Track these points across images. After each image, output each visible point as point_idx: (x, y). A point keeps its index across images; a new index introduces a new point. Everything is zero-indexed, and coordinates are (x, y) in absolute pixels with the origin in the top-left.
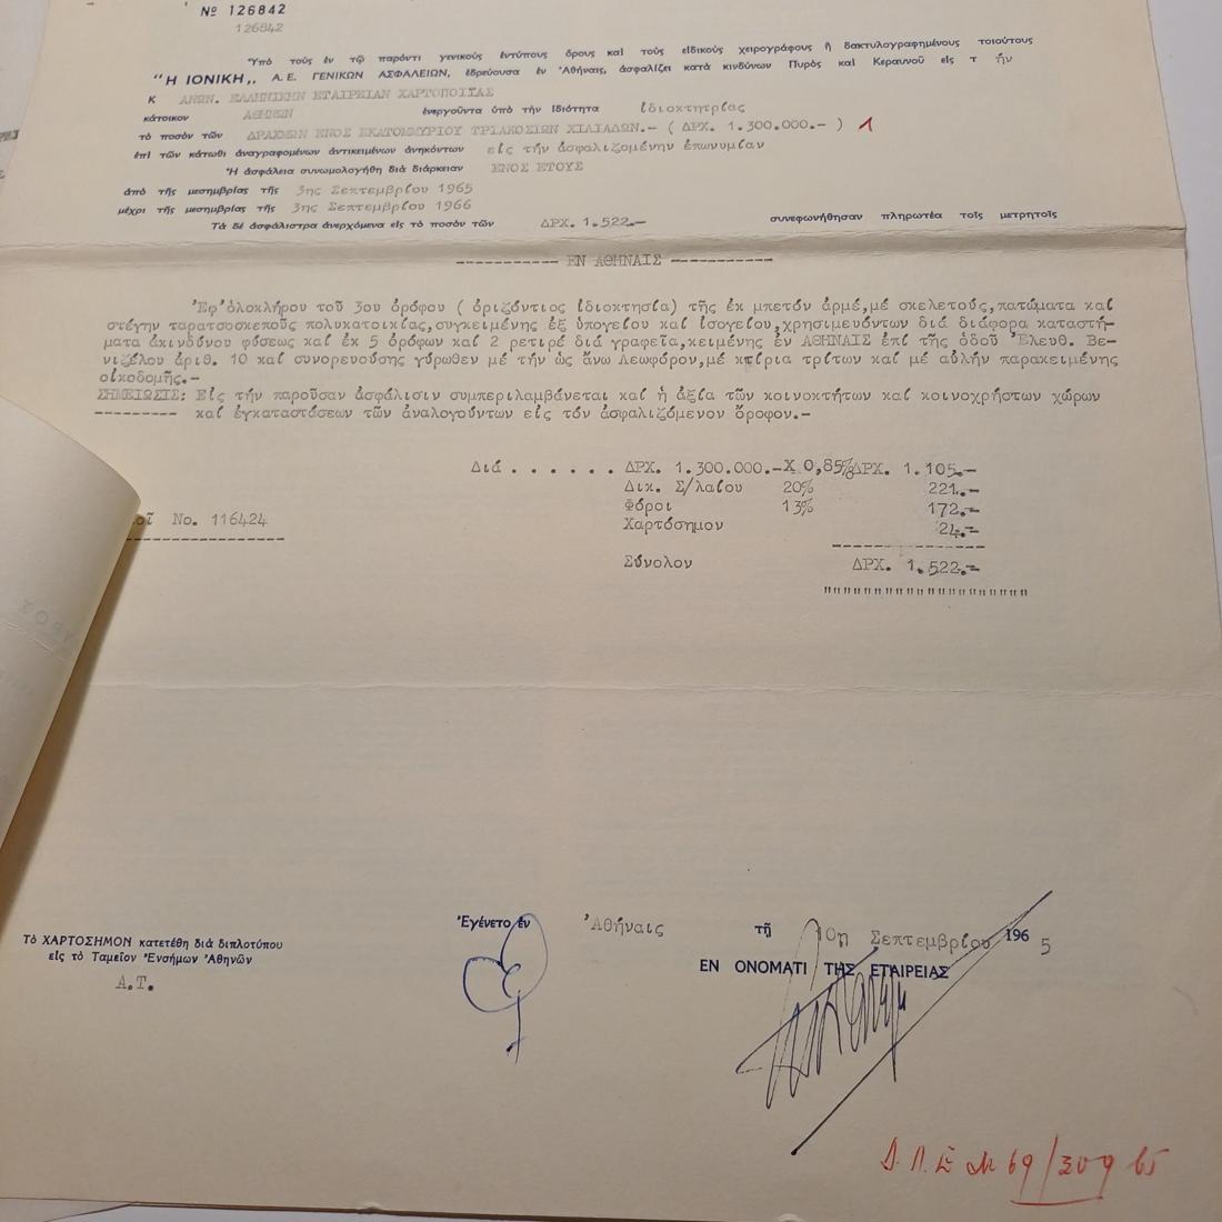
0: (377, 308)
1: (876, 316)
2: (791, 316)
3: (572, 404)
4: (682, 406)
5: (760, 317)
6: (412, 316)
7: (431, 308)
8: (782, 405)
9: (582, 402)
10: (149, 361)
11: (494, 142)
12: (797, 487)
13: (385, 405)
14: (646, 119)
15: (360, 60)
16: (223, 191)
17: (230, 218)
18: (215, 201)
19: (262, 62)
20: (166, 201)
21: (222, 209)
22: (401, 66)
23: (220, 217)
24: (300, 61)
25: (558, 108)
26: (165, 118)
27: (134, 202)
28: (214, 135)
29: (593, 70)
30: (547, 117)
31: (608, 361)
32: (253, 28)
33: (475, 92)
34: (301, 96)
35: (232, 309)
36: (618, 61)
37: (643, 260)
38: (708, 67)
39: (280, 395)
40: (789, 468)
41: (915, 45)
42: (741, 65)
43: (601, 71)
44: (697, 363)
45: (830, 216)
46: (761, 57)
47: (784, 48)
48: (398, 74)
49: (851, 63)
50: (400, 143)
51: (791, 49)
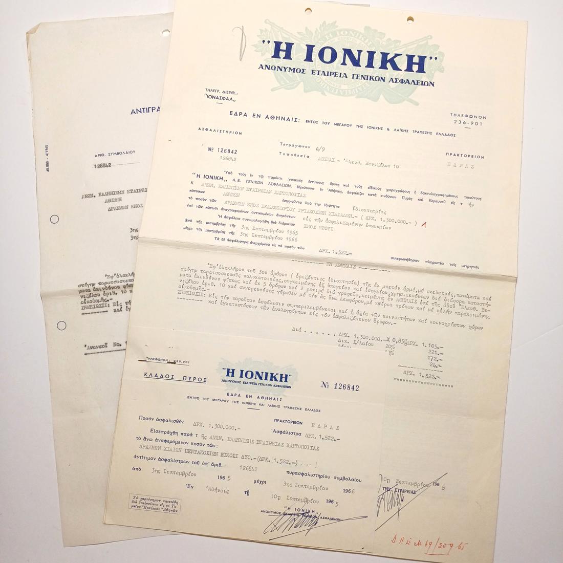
0: (266, 273)
1: (420, 294)
2: (394, 291)
3: (324, 312)
4: (358, 317)
5: (384, 290)
6: (278, 277)
7: (283, 275)
8: (388, 320)
9: (327, 312)
10: (194, 283)
11: (305, 215)
12: (390, 346)
13: (267, 306)
14: (355, 213)
15: (262, 177)
16: (217, 224)
17: (220, 236)
18: (215, 228)
19: (229, 173)
20: (199, 226)
21: (217, 231)
22: (275, 181)
23: (217, 235)
24: (242, 174)
25: (326, 205)
26: (197, 191)
27: (188, 224)
28: (214, 201)
29: (338, 191)
30: (322, 208)
31: (336, 299)
32: (226, 158)
33: (300, 195)
34: (242, 189)
35: (220, 268)
36: (347, 189)
37: (350, 266)
38: (376, 195)
39: (235, 299)
40: (388, 340)
41: (443, 196)
42: (386, 196)
43: (341, 192)
44: (364, 303)
45: (410, 260)
46: (393, 194)
47: (401, 191)
48: (275, 184)
49: (422, 200)
50: (275, 212)
51: (403, 192)
